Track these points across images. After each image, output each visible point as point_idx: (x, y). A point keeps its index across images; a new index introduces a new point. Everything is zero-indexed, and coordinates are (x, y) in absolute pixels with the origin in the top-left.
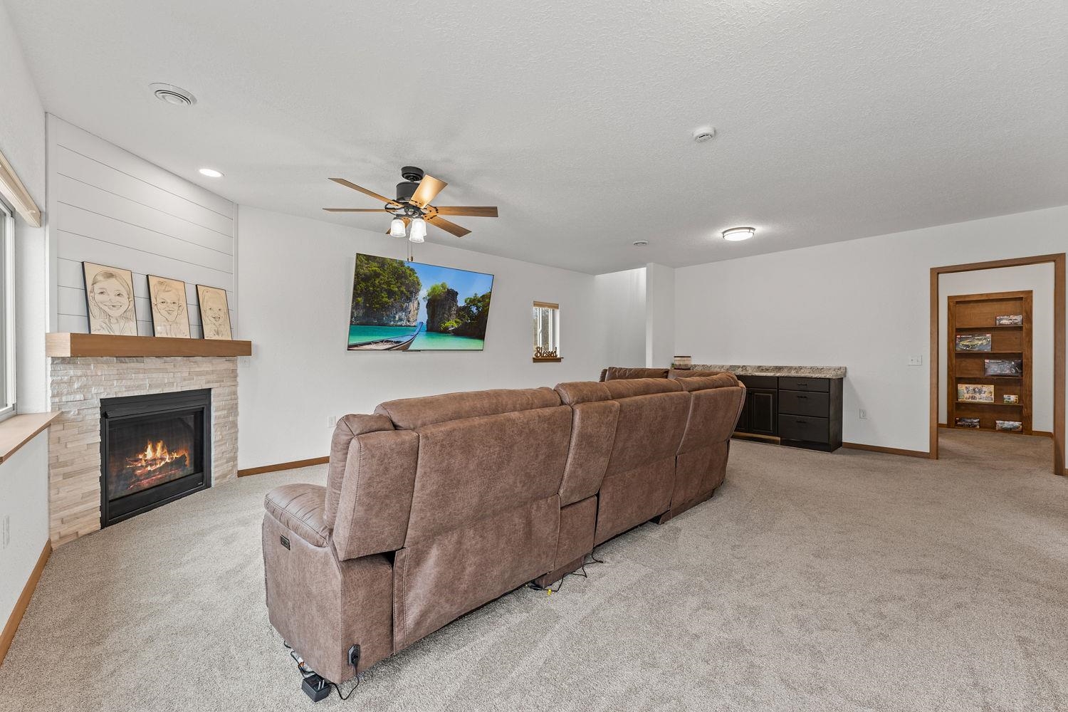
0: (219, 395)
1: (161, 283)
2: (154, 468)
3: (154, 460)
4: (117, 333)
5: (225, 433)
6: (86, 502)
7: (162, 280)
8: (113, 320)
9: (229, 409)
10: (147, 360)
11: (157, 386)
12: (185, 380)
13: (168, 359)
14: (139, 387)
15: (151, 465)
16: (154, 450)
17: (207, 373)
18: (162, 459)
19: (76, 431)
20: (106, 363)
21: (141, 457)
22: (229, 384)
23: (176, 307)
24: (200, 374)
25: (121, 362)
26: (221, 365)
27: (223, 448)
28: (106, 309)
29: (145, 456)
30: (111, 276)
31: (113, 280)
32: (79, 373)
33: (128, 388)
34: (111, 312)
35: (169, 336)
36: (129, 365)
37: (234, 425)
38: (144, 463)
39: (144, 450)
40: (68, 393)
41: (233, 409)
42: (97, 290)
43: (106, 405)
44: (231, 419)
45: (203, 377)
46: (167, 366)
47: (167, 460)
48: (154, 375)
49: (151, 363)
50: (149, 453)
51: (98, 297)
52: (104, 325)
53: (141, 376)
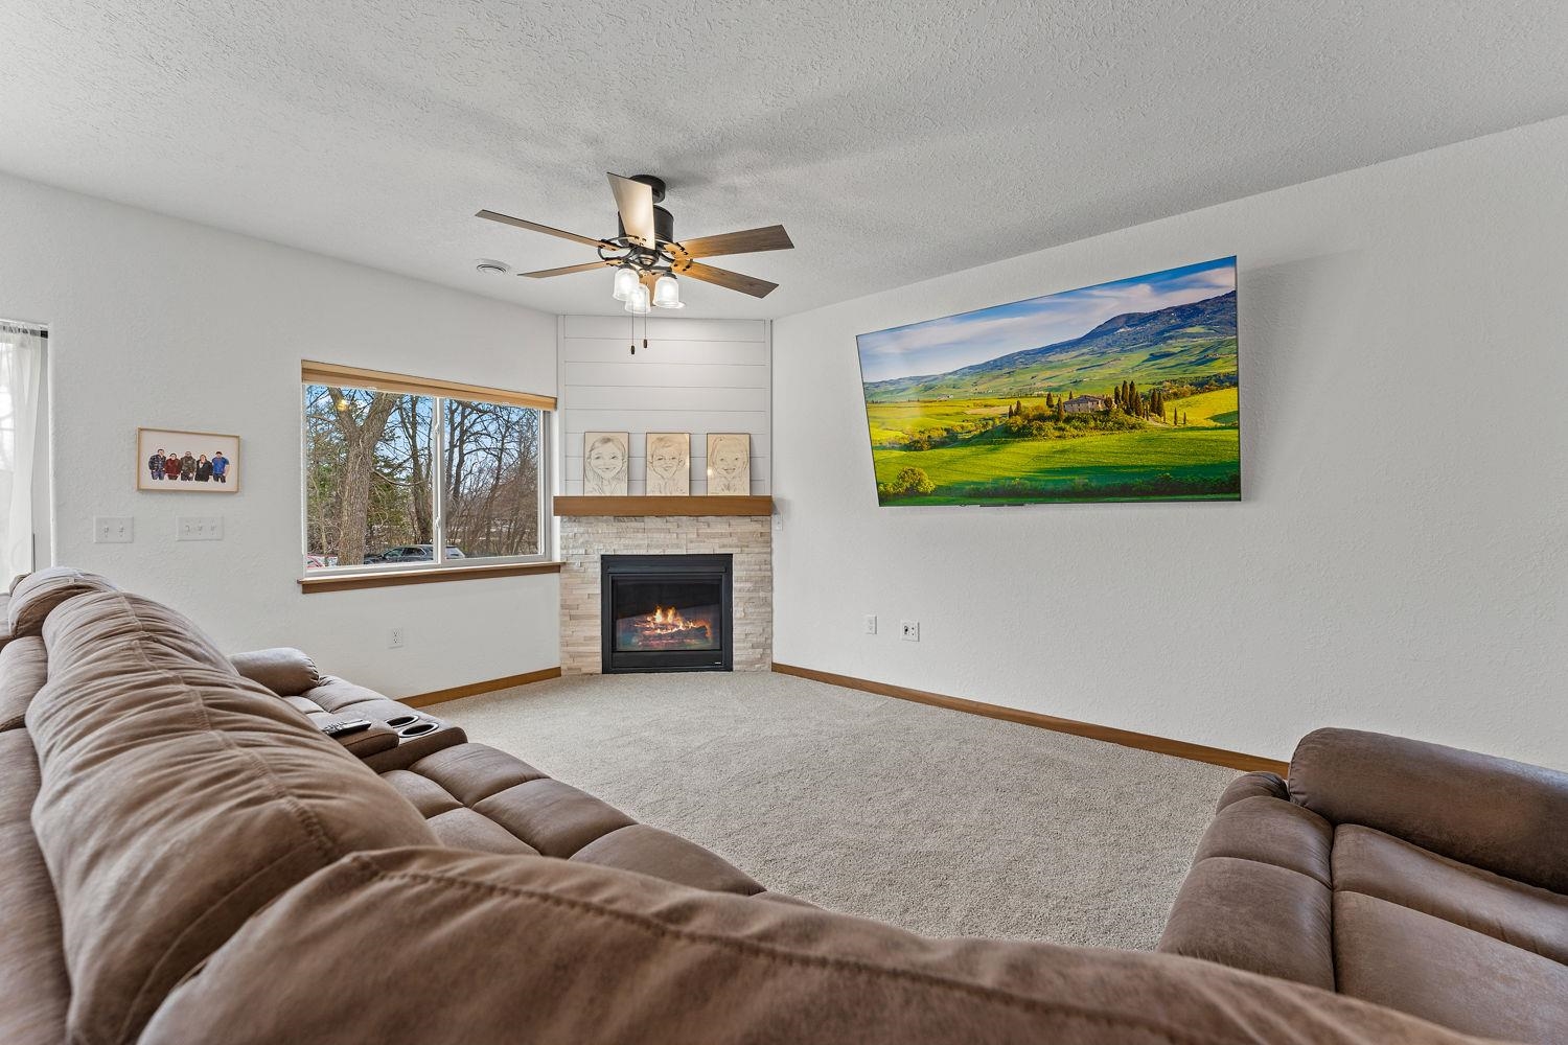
0: (743, 563)
1: (661, 440)
2: (664, 632)
3: (663, 626)
4: (608, 495)
5: (750, 610)
6: (588, 645)
7: (662, 436)
8: (605, 482)
9: (756, 582)
10: (646, 519)
11: (657, 547)
12: (692, 542)
13: (671, 519)
14: (638, 546)
15: (662, 629)
16: (665, 615)
17: (722, 535)
18: (674, 626)
19: (579, 581)
20: (606, 521)
21: (649, 619)
22: (757, 550)
23: (675, 462)
24: (713, 536)
25: (619, 521)
26: (746, 526)
27: (749, 629)
28: (599, 472)
29: (654, 619)
30: (607, 440)
31: (610, 444)
32: (582, 530)
33: (626, 547)
34: (603, 474)
35: (663, 495)
36: (629, 524)
37: (768, 603)
38: (653, 626)
39: (652, 612)
40: (574, 547)
41: (766, 582)
42: (594, 455)
43: (607, 561)
44: (762, 594)
45: (717, 540)
46: (669, 526)
47: (681, 628)
48: (655, 535)
49: (652, 522)
50: (659, 617)
51: (594, 462)
52: (597, 488)
53: (640, 535)
